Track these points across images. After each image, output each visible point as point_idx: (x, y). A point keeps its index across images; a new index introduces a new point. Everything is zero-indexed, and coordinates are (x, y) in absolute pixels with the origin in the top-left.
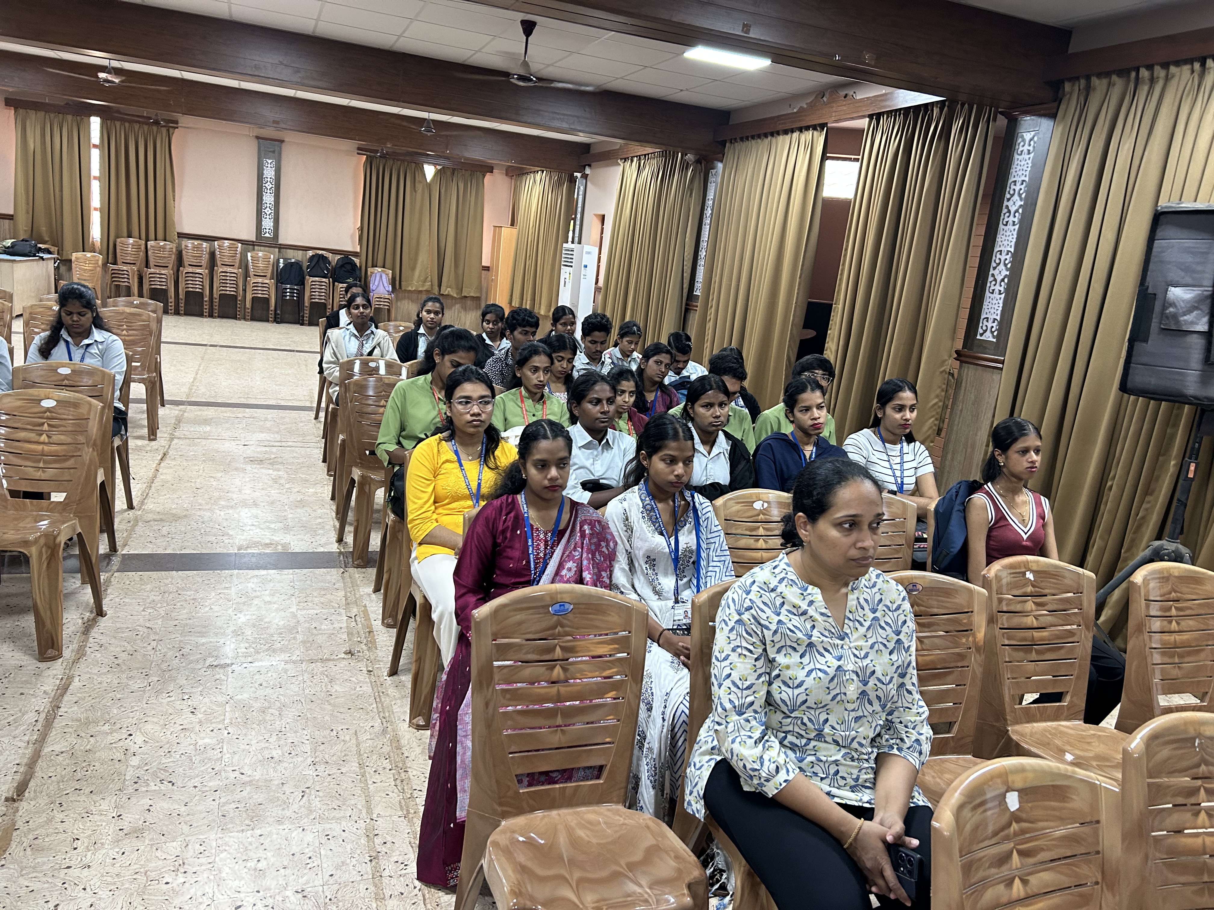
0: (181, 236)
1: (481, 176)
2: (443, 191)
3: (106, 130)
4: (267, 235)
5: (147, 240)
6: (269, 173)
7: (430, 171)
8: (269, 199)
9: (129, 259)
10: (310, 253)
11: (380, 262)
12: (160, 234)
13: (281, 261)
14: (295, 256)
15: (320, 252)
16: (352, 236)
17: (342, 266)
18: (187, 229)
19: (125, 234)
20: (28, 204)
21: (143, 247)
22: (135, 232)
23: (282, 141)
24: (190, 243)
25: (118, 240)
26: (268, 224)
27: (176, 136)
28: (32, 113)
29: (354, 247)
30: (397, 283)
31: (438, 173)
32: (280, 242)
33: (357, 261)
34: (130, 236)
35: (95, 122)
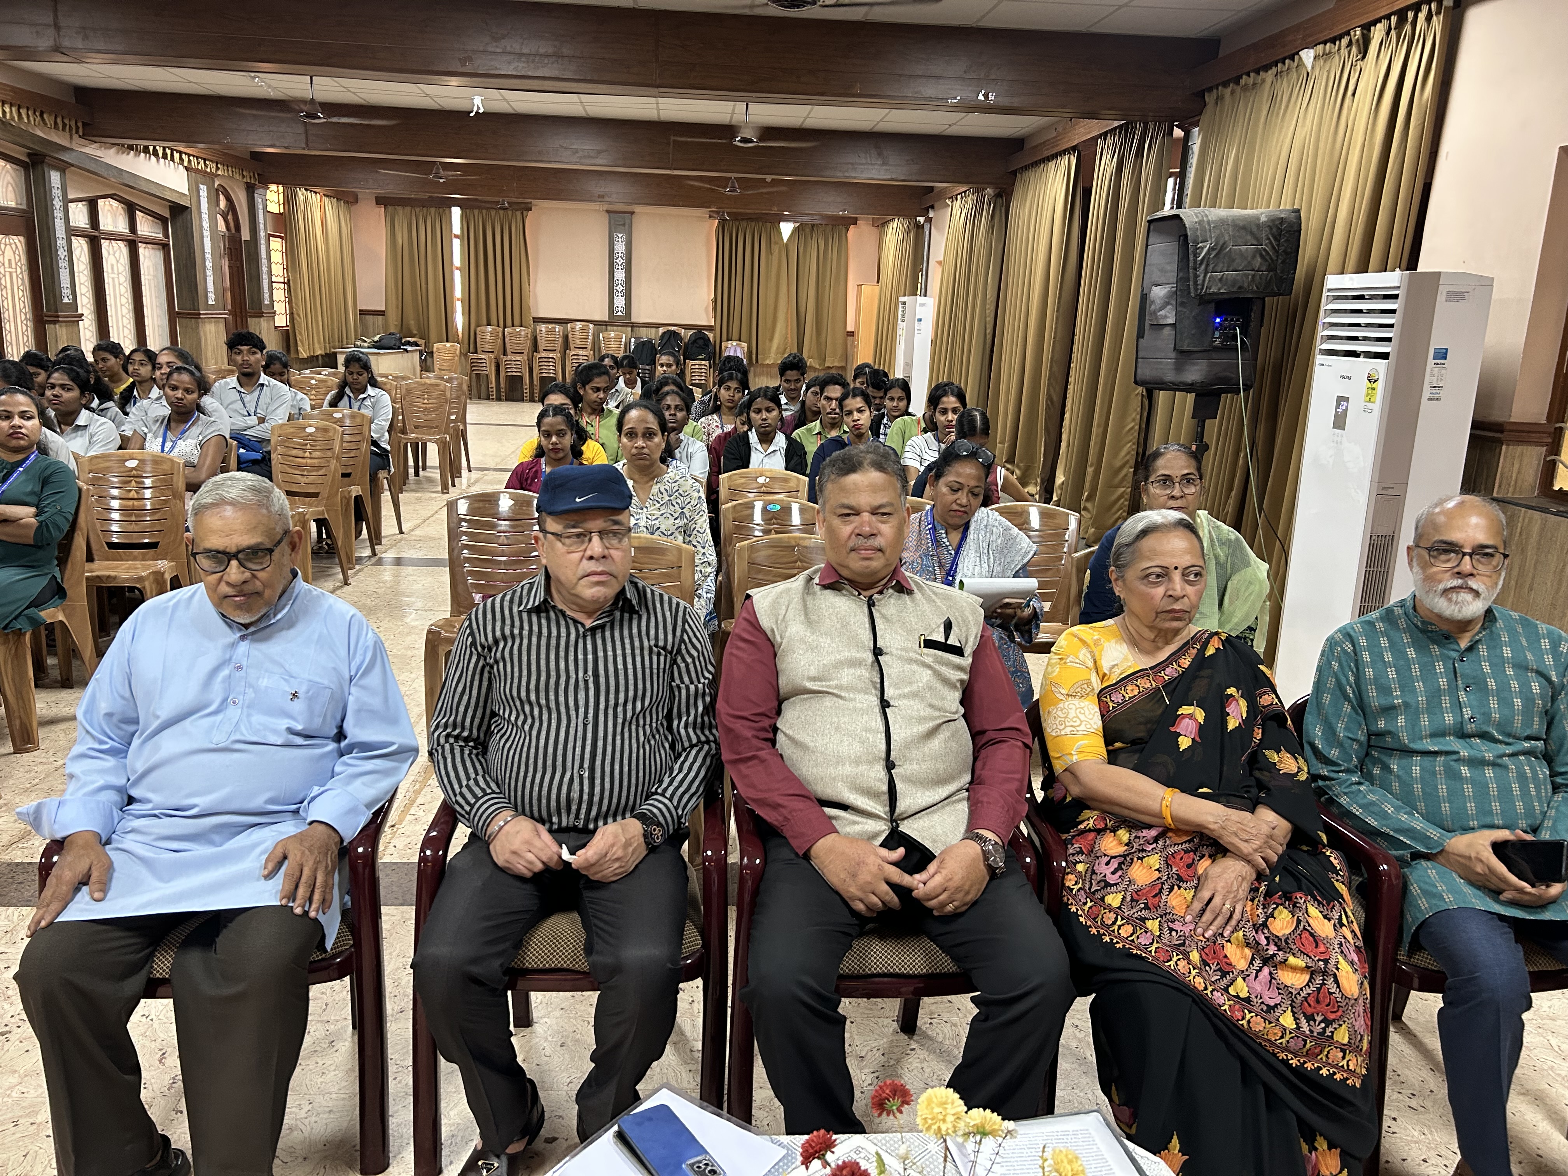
0: (537, 320)
1: (844, 230)
2: (801, 251)
3: (465, 218)
4: (620, 314)
5: (505, 327)
6: (620, 248)
7: (787, 229)
8: (620, 275)
9: (488, 347)
10: (661, 330)
11: (735, 335)
12: (517, 321)
13: (633, 340)
14: (646, 334)
15: (673, 328)
16: (707, 308)
17: (695, 341)
18: (542, 315)
19: (485, 322)
20: (397, 299)
21: (500, 335)
22: (494, 320)
23: (632, 213)
24: (543, 327)
25: (479, 329)
26: (620, 302)
27: (530, 217)
28: (400, 209)
29: (709, 320)
30: (754, 356)
31: (796, 231)
32: (633, 320)
33: (711, 336)
34: (489, 324)
35: (456, 212)
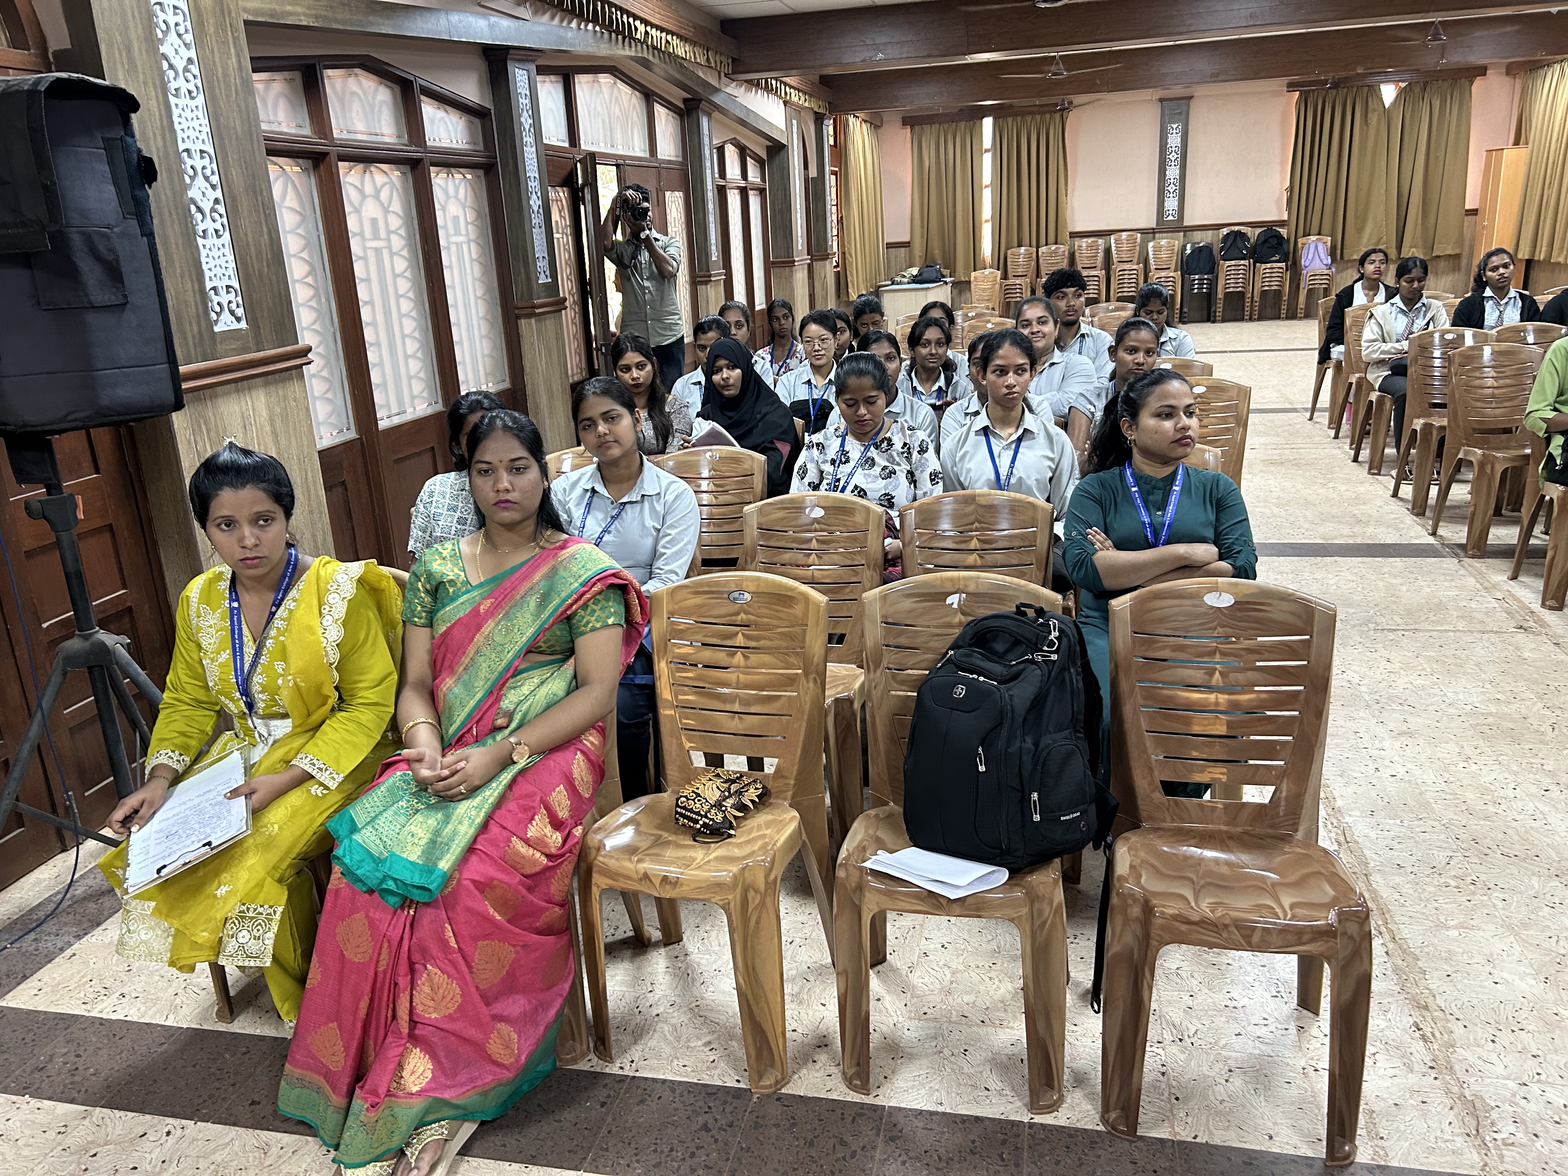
0: (1074, 235)
1: (1468, 83)
2: (1408, 116)
3: (998, 130)
4: (1171, 218)
5: (1038, 247)
6: (1174, 141)
7: (1389, 92)
8: (1173, 172)
9: (1020, 271)
10: (1225, 231)
11: (1315, 228)
12: (1051, 238)
13: (1189, 246)
14: (1203, 238)
15: (1236, 228)
16: (1278, 201)
17: (1266, 241)
18: (1079, 228)
19: (1016, 243)
20: (922, 227)
21: (1034, 255)
22: (1026, 240)
23: (1191, 97)
24: (1085, 242)
25: (1009, 252)
26: (1171, 204)
27: (1072, 118)
28: (927, 128)
29: (1280, 213)
30: (1339, 252)
31: (1402, 95)
32: (1185, 224)
33: (1284, 232)
34: (1020, 245)
35: (988, 123)
